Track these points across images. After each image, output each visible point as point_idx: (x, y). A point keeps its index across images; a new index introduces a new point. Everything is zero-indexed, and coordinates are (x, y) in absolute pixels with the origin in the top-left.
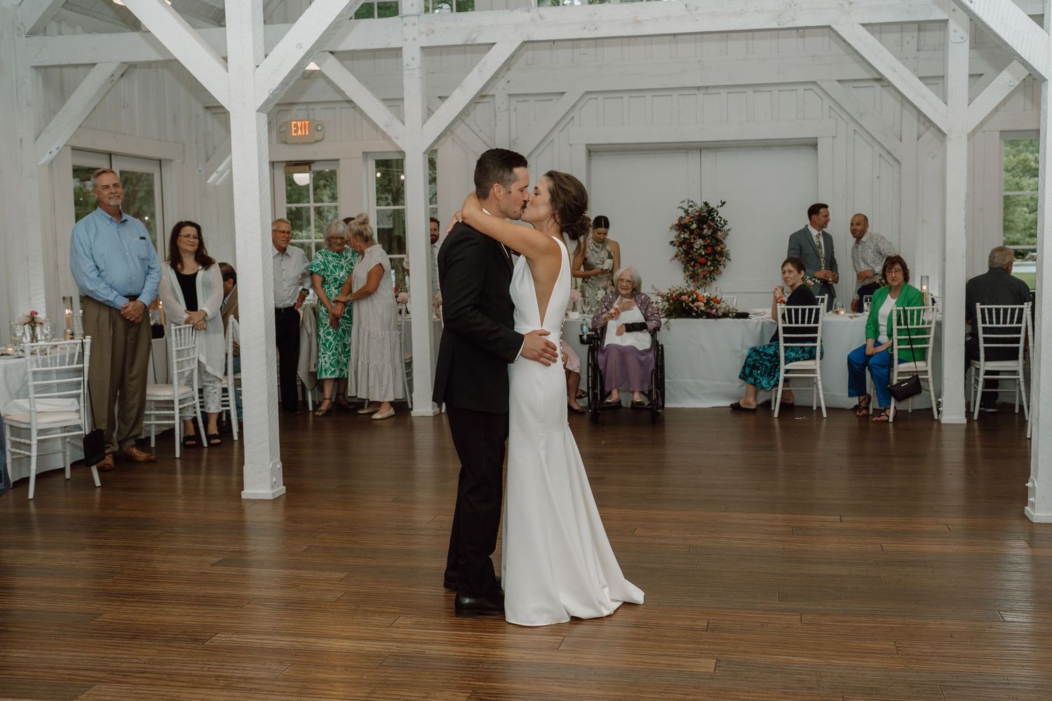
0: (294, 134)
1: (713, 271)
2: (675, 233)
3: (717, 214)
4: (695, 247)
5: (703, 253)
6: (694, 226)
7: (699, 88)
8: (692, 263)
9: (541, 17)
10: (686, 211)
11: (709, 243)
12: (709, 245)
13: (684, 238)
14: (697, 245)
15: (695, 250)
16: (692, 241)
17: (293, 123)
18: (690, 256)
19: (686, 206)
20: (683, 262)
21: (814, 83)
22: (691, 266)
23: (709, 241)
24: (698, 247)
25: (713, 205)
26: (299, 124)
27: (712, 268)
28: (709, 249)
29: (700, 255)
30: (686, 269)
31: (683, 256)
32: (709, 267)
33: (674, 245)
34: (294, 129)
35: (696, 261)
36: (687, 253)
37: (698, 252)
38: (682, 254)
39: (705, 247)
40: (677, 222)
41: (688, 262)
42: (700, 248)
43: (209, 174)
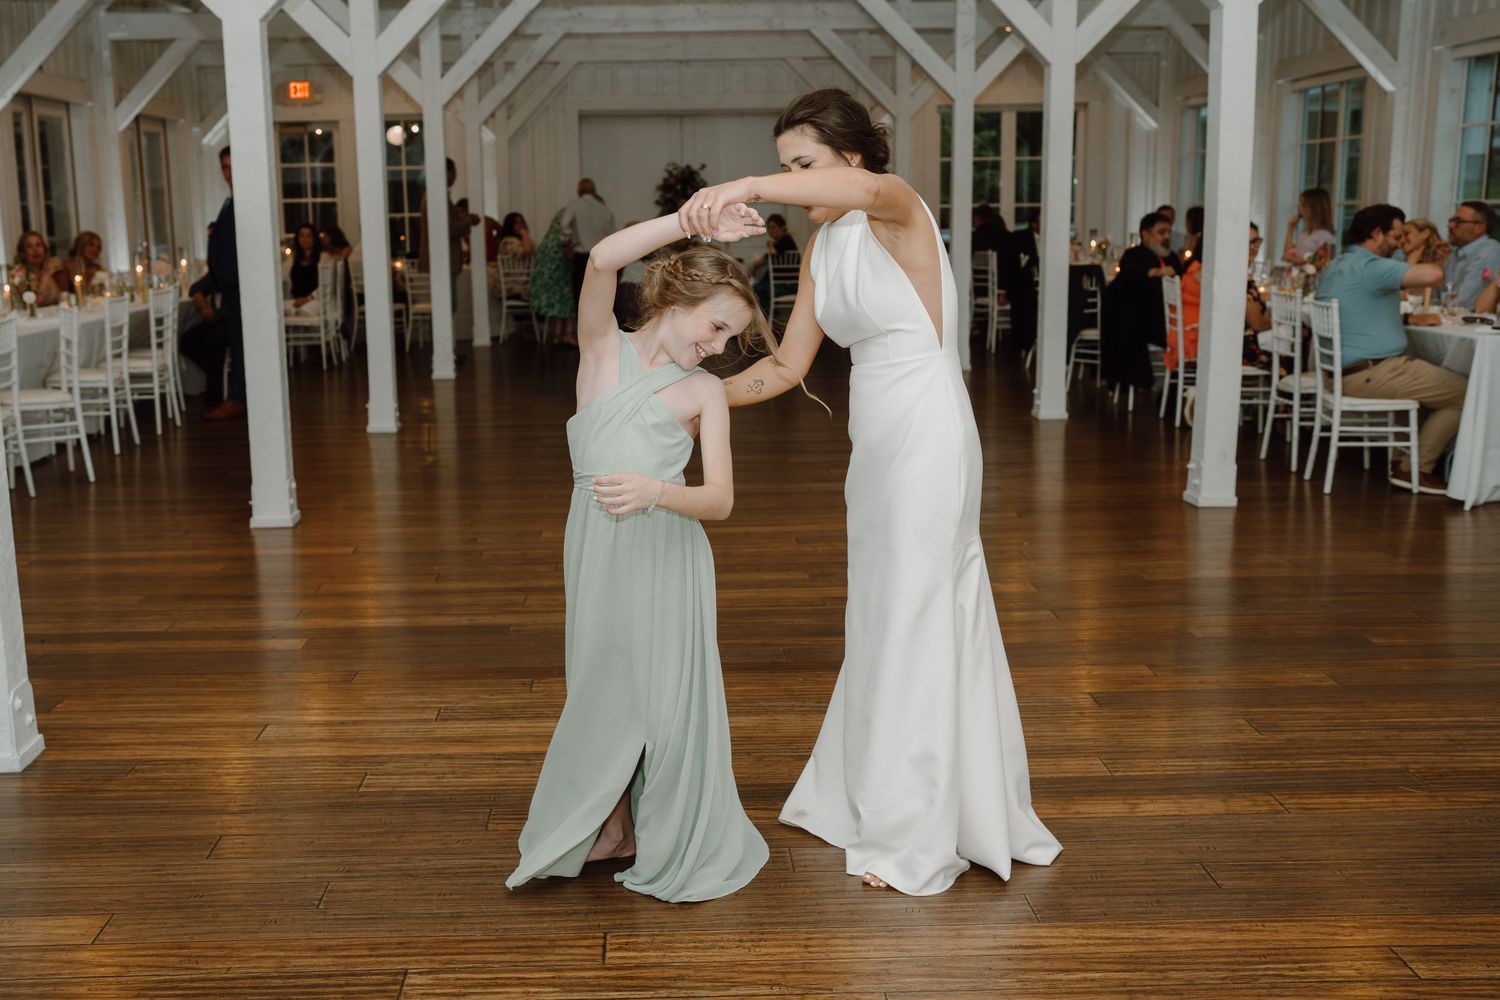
0: (293, 96)
2: (659, 193)
3: (698, 176)
6: (679, 187)
7: (681, 61)
9: (580, 14)
10: (670, 173)
13: (670, 198)
17: (292, 85)
19: (670, 168)
21: (783, 60)
25: (695, 166)
26: (299, 85)
34: (292, 91)
40: (659, 181)
43: (204, 134)
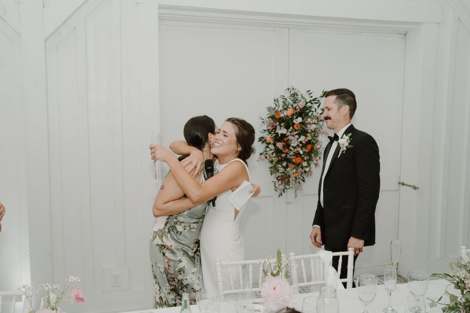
1: (305, 172)
3: (319, 106)
4: (292, 145)
5: (301, 152)
6: (296, 120)
8: (285, 164)
11: (309, 141)
12: (309, 142)
13: (282, 134)
14: (294, 143)
15: (291, 148)
16: (290, 138)
18: (283, 155)
20: (272, 162)
22: (283, 167)
23: (310, 139)
24: (295, 145)
25: (315, 95)
27: (307, 169)
28: (309, 147)
29: (297, 154)
30: (274, 169)
31: (274, 155)
32: (302, 167)
33: (263, 142)
35: (289, 161)
36: (278, 151)
37: (295, 150)
38: (273, 154)
39: (304, 146)
41: (280, 162)
42: (298, 145)
